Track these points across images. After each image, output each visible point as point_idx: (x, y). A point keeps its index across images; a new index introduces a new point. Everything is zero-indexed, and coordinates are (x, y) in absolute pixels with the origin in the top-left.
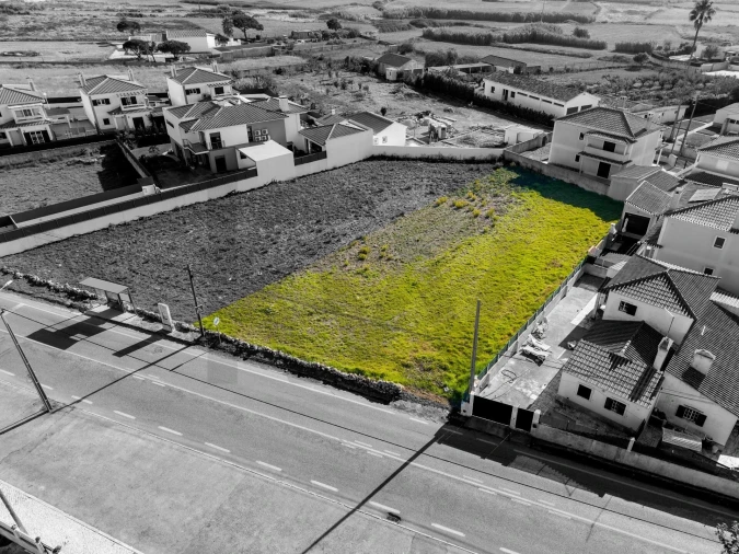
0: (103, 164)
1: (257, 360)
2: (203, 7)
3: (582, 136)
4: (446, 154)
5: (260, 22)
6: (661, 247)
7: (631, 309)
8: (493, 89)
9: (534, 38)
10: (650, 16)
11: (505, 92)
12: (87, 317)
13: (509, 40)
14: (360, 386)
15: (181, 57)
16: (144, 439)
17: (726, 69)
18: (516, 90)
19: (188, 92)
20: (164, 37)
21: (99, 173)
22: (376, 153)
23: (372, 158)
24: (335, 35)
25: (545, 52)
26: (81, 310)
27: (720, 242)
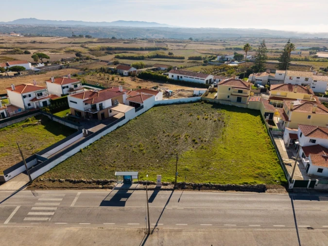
1: (204, 189)
2: (9, 50)
3: (229, 89)
4: (182, 101)
6: (290, 121)
7: (314, 141)
8: (173, 76)
9: (158, 56)
10: (185, 47)
11: (178, 77)
12: (117, 191)
13: (150, 58)
15: (21, 72)
16: (201, 231)
18: (183, 76)
19: (63, 88)
20: (7, 65)
21: (44, 128)
22: (156, 103)
23: (155, 106)
24: (81, 59)
25: (166, 61)
26: (111, 188)
27: (309, 117)
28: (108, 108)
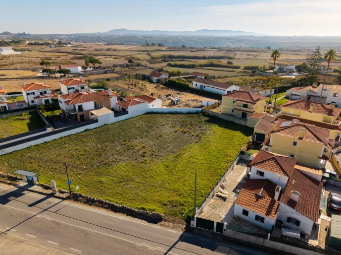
0: (30, 120)
1: (96, 205)
2: (77, 56)
3: (234, 102)
4: (178, 111)
5: (101, 61)
6: (271, 146)
7: (262, 174)
8: (196, 85)
9: (212, 65)
10: (256, 56)
11: (201, 86)
12: (16, 189)
13: (201, 66)
14: (144, 215)
15: (67, 75)
16: (40, 248)
17: (288, 75)
18: (206, 85)
19: (69, 89)
20: (60, 67)
21: (28, 123)
22: (149, 111)
23: (148, 113)
24: (131, 65)
25: (216, 70)
26: (14, 185)
27: (295, 144)
28: (88, 111)
